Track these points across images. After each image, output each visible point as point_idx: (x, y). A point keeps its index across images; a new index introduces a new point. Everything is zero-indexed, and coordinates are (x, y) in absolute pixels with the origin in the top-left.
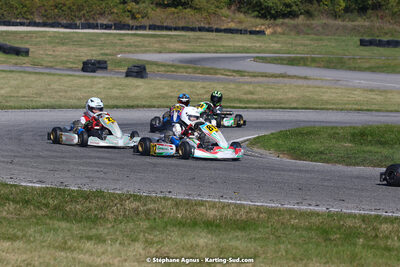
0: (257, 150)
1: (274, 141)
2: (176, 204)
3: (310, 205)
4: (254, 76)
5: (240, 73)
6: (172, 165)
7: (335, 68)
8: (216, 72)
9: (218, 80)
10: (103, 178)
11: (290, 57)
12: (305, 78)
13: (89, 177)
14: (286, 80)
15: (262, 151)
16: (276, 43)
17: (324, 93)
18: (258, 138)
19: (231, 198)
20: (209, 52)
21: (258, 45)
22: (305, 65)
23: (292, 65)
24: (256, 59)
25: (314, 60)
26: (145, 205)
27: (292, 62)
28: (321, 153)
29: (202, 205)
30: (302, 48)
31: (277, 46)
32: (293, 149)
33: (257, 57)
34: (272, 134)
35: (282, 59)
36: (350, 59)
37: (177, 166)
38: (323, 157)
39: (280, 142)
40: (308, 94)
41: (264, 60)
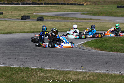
0: (87, 48)
1: (93, 44)
2: (59, 74)
3: (112, 71)
4: (81, 20)
5: (76, 18)
6: (55, 55)
7: (109, 16)
8: (68, 18)
9: (69, 21)
10: (29, 62)
11: (93, 13)
12: (99, 20)
13: (23, 61)
14: (93, 21)
15: (89, 48)
16: (88, 8)
17: (107, 25)
18: (86, 42)
19: (81, 69)
20: (65, 12)
21: (82, 9)
22: (99, 15)
23: (94, 15)
24: (81, 14)
25: (101, 13)
26: (46, 74)
27: (94, 14)
28: (111, 48)
29: (70, 73)
30: (97, 9)
31: (88, 9)
32: (100, 47)
33: (82, 13)
34: (92, 41)
35: (90, 13)
36: (114, 13)
37: (57, 55)
38: (112, 49)
39: (95, 44)
40: (101, 25)
41: (84, 14)
